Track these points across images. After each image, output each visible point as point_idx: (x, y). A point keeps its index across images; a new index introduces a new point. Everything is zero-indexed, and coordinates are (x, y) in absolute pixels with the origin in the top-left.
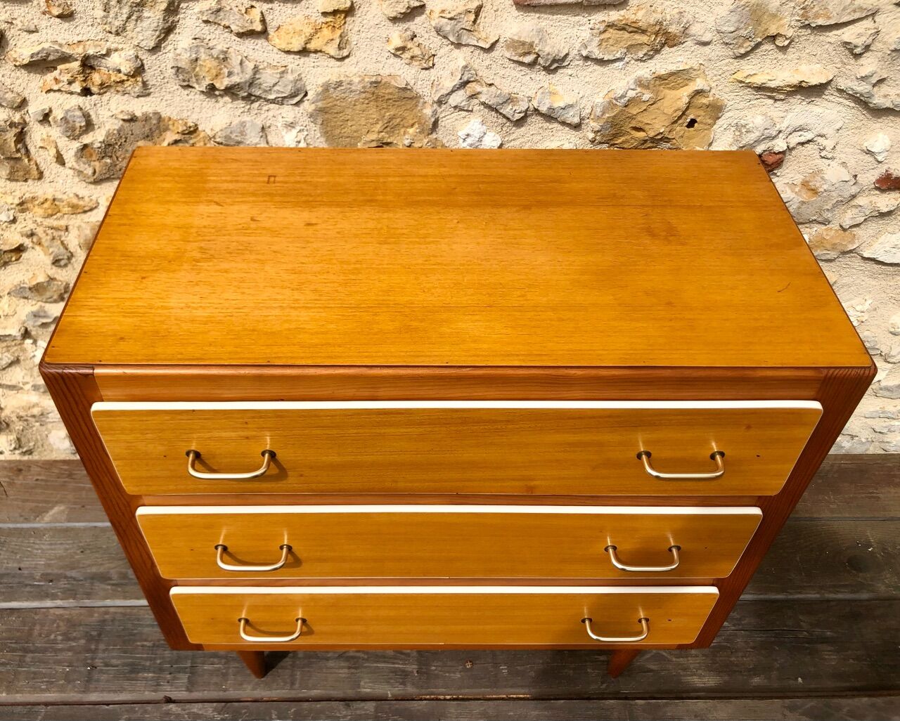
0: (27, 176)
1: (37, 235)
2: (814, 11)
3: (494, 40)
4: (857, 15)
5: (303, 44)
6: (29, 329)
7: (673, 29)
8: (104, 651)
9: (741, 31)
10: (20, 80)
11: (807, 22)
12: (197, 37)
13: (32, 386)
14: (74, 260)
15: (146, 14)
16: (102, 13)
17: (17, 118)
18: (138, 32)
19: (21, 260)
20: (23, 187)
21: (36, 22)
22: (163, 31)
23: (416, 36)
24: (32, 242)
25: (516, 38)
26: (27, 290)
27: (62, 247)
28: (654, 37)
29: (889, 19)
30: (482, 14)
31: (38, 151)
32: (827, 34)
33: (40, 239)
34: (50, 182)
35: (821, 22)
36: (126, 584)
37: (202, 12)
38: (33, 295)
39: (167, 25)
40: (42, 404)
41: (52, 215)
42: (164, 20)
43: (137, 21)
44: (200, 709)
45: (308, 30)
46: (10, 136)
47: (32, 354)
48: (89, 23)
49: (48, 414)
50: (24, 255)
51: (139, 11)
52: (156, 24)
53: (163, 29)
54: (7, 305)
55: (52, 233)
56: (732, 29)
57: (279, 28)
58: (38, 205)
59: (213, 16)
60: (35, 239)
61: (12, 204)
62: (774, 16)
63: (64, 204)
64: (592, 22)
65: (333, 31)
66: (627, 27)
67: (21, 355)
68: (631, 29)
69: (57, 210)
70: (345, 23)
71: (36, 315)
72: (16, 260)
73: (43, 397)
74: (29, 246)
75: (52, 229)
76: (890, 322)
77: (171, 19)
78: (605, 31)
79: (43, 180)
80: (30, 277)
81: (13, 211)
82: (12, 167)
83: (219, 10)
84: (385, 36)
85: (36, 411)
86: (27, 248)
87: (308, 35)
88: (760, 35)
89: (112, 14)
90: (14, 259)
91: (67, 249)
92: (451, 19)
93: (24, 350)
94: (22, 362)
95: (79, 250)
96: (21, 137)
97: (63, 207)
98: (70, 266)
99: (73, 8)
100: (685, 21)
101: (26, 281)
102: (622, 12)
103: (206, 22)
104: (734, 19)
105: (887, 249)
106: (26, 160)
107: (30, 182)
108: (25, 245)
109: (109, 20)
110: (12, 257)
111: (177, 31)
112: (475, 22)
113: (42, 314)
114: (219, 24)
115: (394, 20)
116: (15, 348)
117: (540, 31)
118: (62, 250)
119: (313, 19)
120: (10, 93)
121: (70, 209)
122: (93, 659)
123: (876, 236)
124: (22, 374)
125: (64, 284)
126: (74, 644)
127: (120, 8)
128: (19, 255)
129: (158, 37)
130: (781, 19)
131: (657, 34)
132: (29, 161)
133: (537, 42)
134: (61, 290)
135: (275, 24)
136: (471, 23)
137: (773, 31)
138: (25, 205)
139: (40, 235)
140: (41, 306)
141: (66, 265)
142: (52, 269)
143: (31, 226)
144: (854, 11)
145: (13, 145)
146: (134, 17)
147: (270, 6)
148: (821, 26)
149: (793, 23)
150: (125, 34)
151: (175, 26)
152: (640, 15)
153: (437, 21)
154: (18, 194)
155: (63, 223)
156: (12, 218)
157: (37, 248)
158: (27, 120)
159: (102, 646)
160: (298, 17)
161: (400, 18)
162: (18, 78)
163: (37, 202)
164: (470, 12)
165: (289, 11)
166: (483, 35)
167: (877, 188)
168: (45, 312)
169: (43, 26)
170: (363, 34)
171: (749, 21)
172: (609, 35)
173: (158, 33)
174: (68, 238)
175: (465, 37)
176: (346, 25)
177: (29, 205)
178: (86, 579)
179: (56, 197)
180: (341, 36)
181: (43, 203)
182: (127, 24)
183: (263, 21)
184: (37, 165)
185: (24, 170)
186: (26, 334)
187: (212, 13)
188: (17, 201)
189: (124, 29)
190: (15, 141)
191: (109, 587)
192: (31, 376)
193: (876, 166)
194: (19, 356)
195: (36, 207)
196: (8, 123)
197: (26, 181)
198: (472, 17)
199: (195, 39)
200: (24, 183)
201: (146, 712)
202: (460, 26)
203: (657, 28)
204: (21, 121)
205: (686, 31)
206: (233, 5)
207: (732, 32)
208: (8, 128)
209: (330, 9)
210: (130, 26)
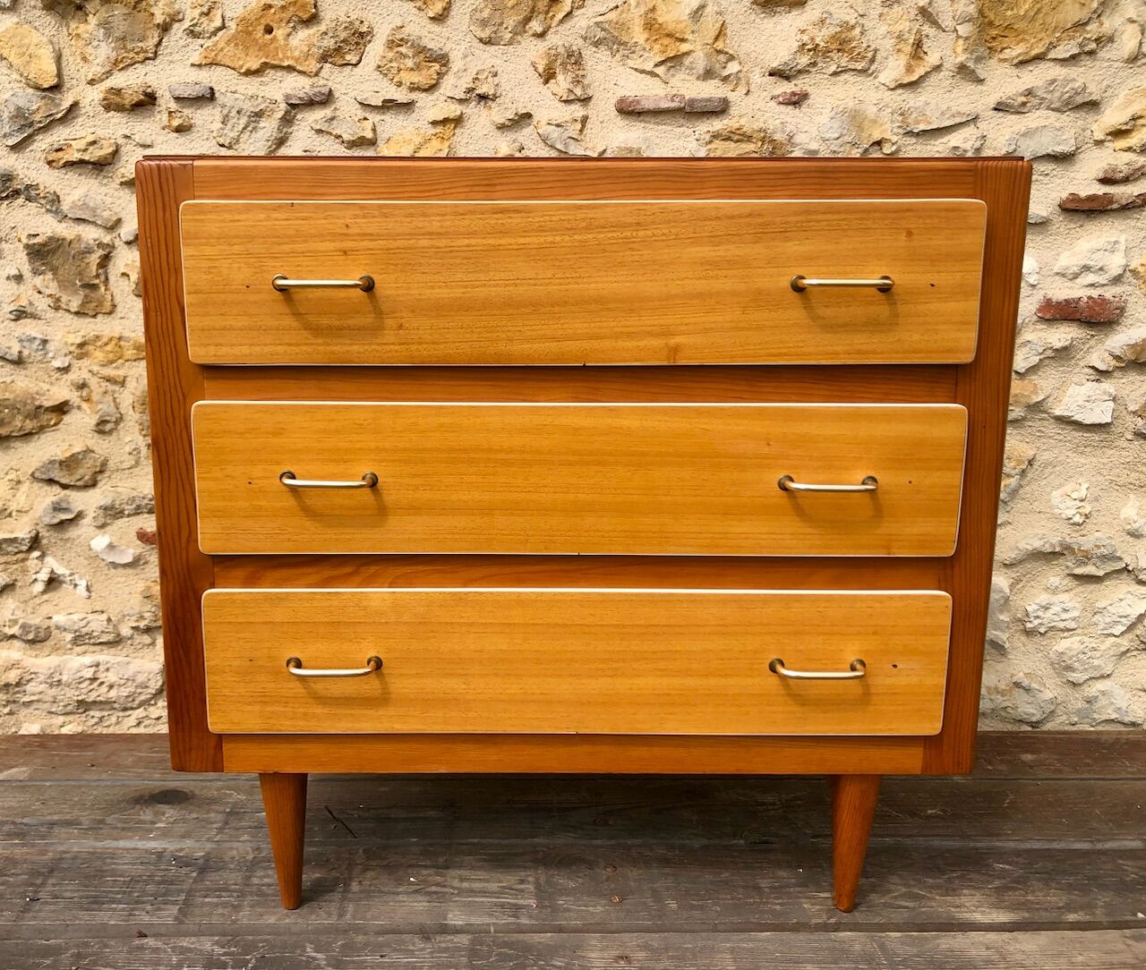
0: (98, 310)
1: (89, 387)
2: (913, 116)
3: (602, 150)
4: (958, 120)
5: (412, 152)
6: (40, 535)
7: (777, 137)
8: (54, 885)
9: (846, 138)
10: (121, 201)
11: (909, 129)
12: (307, 149)
13: (21, 627)
14: (122, 425)
15: (262, 125)
16: (220, 125)
17: (107, 239)
18: (251, 144)
19: (60, 426)
20: (90, 325)
21: (153, 138)
22: (275, 141)
23: (523, 149)
24: (81, 397)
25: (623, 145)
26: (57, 465)
27: (112, 404)
28: (760, 143)
29: (992, 125)
30: (588, 126)
31: (118, 281)
32: (932, 142)
33: (91, 391)
34: (121, 318)
35: (922, 127)
36: (101, 829)
37: (316, 121)
38: (61, 474)
39: (281, 135)
40: (24, 663)
41: (112, 362)
42: (278, 129)
43: (251, 132)
44: (192, 943)
45: (418, 140)
46: (94, 259)
47: (34, 577)
48: (205, 137)
49: (29, 681)
50: (67, 418)
51: (255, 121)
52: (269, 134)
53: (276, 139)
54: (24, 498)
55: (106, 386)
56: (836, 135)
57: (389, 140)
58: (101, 347)
59: (327, 124)
60: (85, 393)
61: (72, 344)
62: (875, 121)
63: (130, 344)
64: (697, 133)
65: (442, 142)
66: (733, 135)
67: (18, 578)
68: (736, 138)
69: (118, 355)
70: (454, 134)
71: (57, 508)
72: (55, 425)
73: (29, 652)
74: (75, 405)
75: (107, 381)
76: (1122, 517)
77: (285, 130)
78: (711, 142)
79: (113, 315)
80: (65, 448)
81: (70, 357)
82: (86, 296)
83: (333, 119)
84: (493, 147)
85: (12, 676)
86: (73, 408)
87: (417, 143)
88: (865, 141)
89: (229, 126)
90: (52, 422)
91: (118, 409)
92: (558, 126)
93: (25, 571)
94: (18, 589)
95: (131, 412)
96: (105, 260)
97: (128, 350)
98: (115, 434)
99: (193, 121)
100: (788, 130)
101: (59, 453)
102: (725, 122)
103: (319, 131)
104: (836, 126)
105: (1081, 403)
106: (103, 289)
107: (100, 317)
108: (71, 403)
109: (225, 131)
110: (51, 419)
111: (289, 143)
112: (581, 131)
113: (64, 505)
114: (331, 134)
115: (501, 127)
116: (15, 567)
117: (646, 140)
118: (112, 409)
119: (422, 131)
120: (108, 211)
121: (135, 351)
122: (36, 892)
123: (1062, 387)
124: (13, 607)
125: (103, 458)
126: (11, 879)
127: (238, 119)
128: (59, 418)
129: (270, 147)
130: (881, 125)
131: (763, 140)
132: (106, 290)
133: (644, 148)
134: (96, 466)
135: (385, 136)
136: (578, 132)
137: (877, 137)
138: (86, 346)
139: (92, 388)
140: (65, 495)
141: (110, 432)
142: (93, 437)
143: (85, 375)
144: (954, 116)
145: (94, 268)
146: (250, 129)
147: (382, 117)
148: (925, 132)
149: (895, 130)
150: (236, 147)
151: (288, 138)
152: (743, 122)
153: (544, 128)
154: (82, 333)
155: (121, 373)
156: (66, 364)
157: (85, 405)
158: (116, 244)
159: (51, 881)
160: (409, 129)
161: (508, 126)
162: (119, 199)
163: (100, 343)
164: (576, 121)
165: (401, 123)
166: (590, 145)
167: (1043, 320)
168: (68, 503)
169: (160, 142)
170: (472, 147)
171: (851, 128)
172: (716, 146)
173: (270, 143)
174: (122, 395)
175: (573, 147)
176: (455, 137)
177: (91, 348)
178: (42, 825)
179: (123, 335)
180: (449, 147)
181: (106, 344)
182: (242, 136)
183: (374, 130)
184: (112, 296)
185: (98, 301)
186: (35, 542)
187: (326, 121)
188: (79, 341)
189: (238, 141)
190: (98, 264)
191: (76, 831)
192: (24, 611)
193: (1030, 292)
194: (16, 580)
195: (98, 350)
196: (97, 242)
197: (94, 316)
198: (579, 126)
199: (306, 151)
200: (93, 320)
201: (106, 946)
202: (567, 134)
203: (762, 135)
204: (111, 243)
205: (792, 141)
206: (347, 116)
207: (838, 138)
208: (96, 248)
209: (441, 118)
210: (245, 137)
